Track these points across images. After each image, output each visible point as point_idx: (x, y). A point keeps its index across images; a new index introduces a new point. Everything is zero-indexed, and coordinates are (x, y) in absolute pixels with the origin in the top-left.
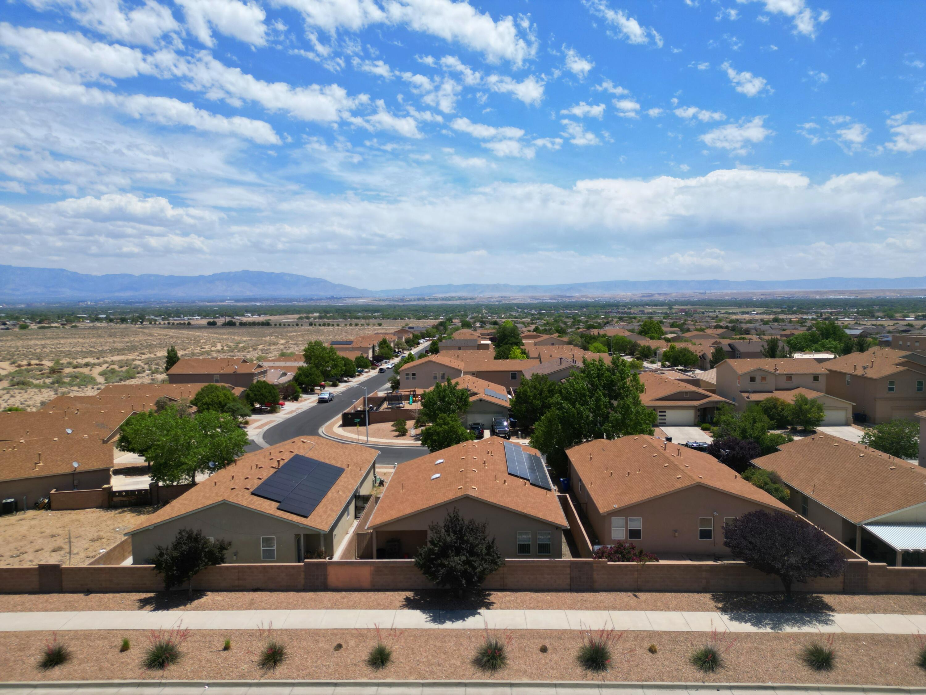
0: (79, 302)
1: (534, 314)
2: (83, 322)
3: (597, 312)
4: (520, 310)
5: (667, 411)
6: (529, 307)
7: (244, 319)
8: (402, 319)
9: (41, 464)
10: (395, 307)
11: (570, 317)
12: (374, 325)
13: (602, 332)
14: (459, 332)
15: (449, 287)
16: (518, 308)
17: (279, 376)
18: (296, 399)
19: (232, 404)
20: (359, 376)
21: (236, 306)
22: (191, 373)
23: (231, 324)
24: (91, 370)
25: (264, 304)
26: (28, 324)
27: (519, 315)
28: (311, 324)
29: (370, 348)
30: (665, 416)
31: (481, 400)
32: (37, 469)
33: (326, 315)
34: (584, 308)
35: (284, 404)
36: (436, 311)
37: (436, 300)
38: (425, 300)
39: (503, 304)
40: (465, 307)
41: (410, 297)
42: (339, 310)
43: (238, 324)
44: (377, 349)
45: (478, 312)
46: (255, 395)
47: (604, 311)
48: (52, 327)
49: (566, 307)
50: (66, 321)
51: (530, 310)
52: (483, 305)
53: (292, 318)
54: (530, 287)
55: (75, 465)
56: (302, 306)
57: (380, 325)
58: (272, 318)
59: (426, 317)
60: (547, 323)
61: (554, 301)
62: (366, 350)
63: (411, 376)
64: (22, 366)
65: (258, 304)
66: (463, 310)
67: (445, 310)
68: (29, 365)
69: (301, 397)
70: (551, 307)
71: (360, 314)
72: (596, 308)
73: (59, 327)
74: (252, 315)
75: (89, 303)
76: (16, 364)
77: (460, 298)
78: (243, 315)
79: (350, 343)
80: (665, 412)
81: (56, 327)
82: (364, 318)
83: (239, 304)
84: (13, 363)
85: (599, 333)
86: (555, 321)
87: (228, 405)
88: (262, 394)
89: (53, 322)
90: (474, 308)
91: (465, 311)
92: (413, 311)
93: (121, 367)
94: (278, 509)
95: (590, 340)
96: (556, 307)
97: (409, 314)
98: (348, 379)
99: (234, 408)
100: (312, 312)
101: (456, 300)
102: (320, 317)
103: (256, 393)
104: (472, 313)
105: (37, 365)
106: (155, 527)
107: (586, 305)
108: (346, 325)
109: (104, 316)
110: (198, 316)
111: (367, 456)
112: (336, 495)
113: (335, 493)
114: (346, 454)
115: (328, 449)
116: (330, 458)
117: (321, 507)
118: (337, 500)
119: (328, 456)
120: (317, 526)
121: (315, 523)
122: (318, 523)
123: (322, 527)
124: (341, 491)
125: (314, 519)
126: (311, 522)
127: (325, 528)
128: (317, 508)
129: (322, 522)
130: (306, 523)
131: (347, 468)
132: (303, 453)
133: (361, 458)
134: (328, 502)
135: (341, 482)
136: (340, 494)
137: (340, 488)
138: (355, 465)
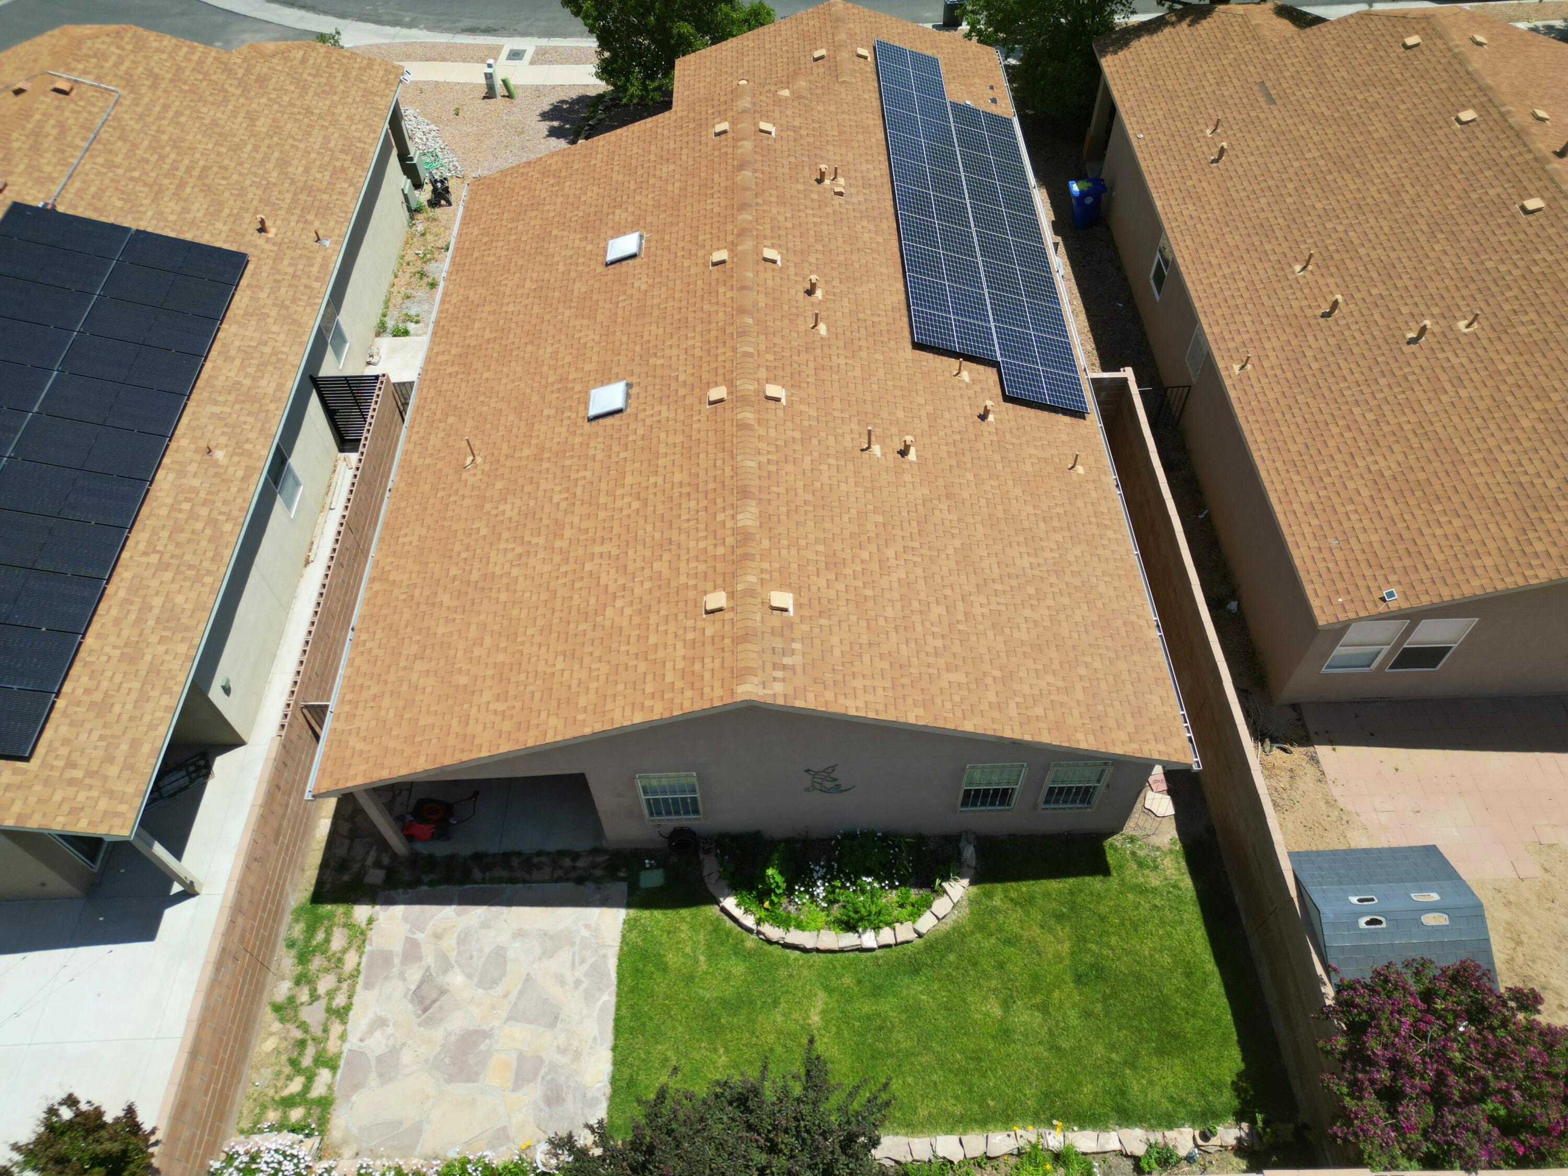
111: (349, 118)
112: (196, 483)
113: (193, 468)
114: (262, 125)
115: (178, 113)
116: (182, 184)
117: (114, 612)
118: (199, 526)
119: (175, 167)
120: (75, 812)
121: (72, 782)
122: (89, 774)
123: (103, 804)
124: (223, 440)
125: (64, 751)
126: (47, 782)
127: (123, 808)
128: (90, 641)
129: (109, 759)
130: (17, 808)
131: (260, 240)
132: (52, 180)
133: (327, 139)
134: (154, 558)
135: (228, 359)
136: (216, 464)
137: (217, 409)
138: (295, 201)
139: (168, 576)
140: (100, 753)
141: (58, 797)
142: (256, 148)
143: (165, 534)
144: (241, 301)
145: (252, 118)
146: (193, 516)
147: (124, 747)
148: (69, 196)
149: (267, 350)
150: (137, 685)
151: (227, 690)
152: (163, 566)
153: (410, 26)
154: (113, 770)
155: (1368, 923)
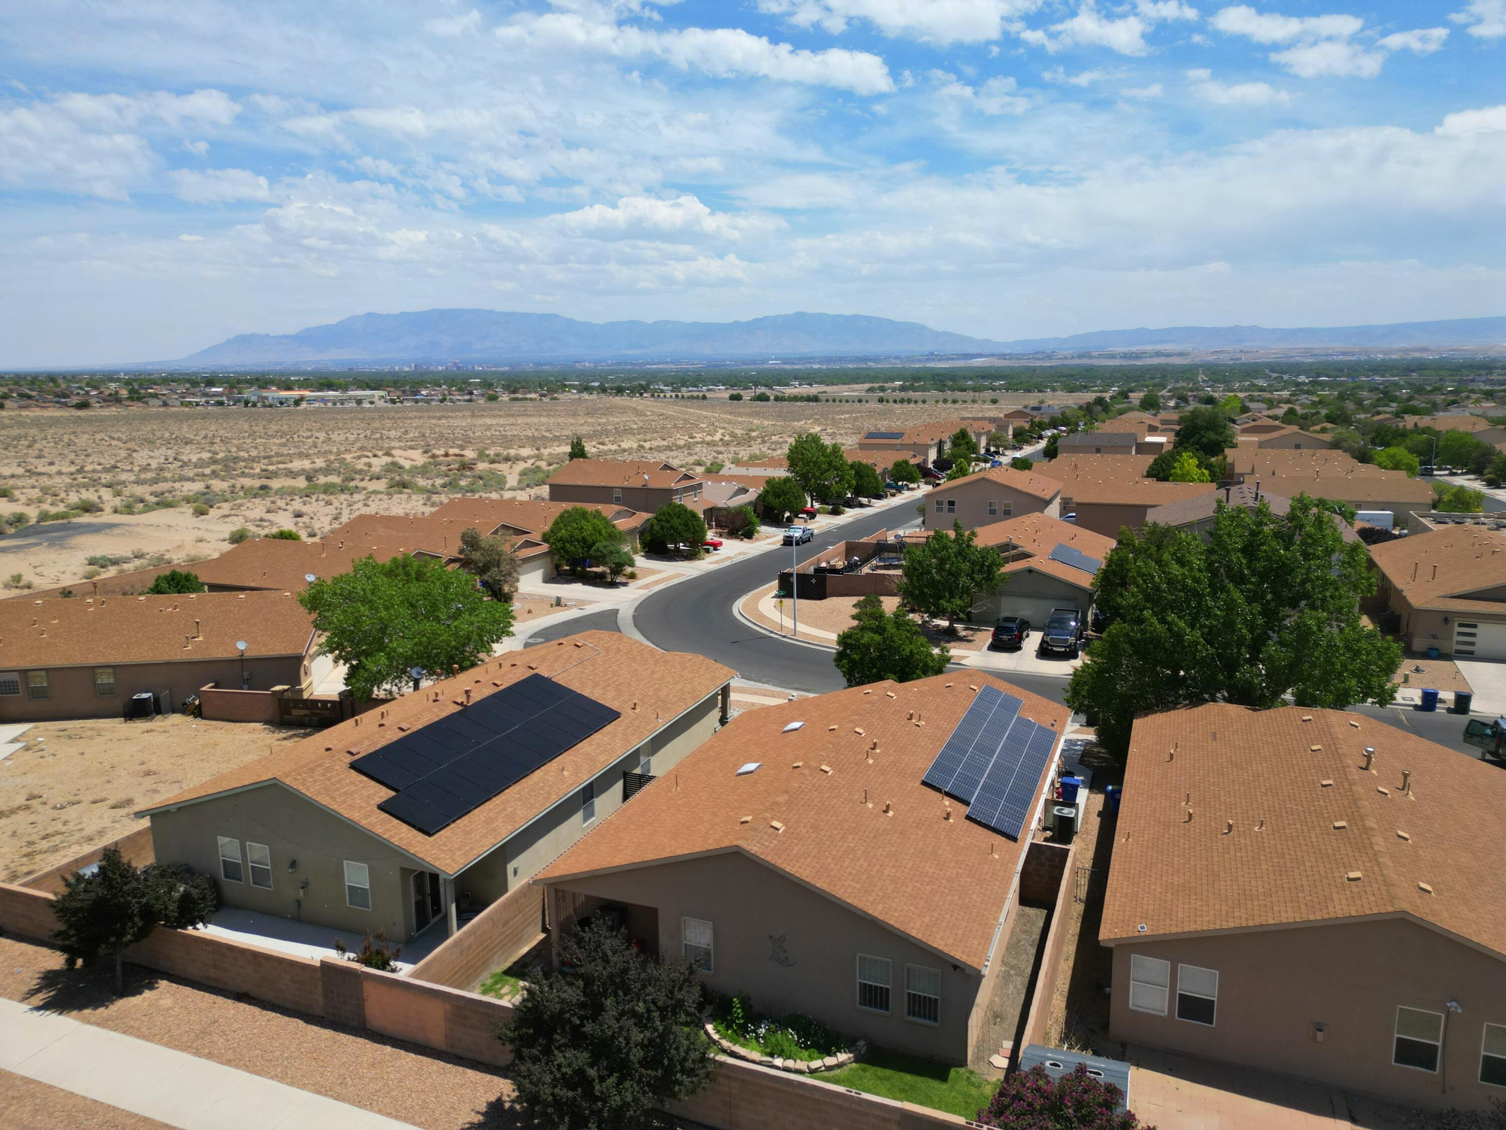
0: (575, 362)
1: (1304, 383)
2: (568, 392)
3: (1441, 380)
4: (1275, 375)
5: (1480, 626)
6: (1297, 369)
7: (788, 391)
8: (1039, 391)
9: (201, 639)
10: (1034, 369)
11: (1378, 389)
12: (984, 402)
13: (1425, 421)
14: (1123, 416)
15: (1140, 334)
16: (1272, 371)
17: (731, 494)
18: (749, 535)
19: (605, 543)
20: (893, 495)
21: (784, 370)
22: (580, 483)
23: (763, 398)
24: (511, 468)
25: (824, 367)
26: (500, 394)
27: (1269, 386)
28: (881, 400)
29: (931, 446)
30: (1474, 635)
31: (1030, 571)
32: (190, 648)
33: (912, 384)
34: (1413, 371)
35: (721, 544)
36: (1109, 376)
37: (1113, 356)
38: (1091, 357)
39: (1241, 365)
40: (1165, 370)
41: (1066, 352)
42: (937, 375)
43: (772, 398)
44: (947, 447)
45: (1189, 379)
46: (662, 528)
47: (1457, 378)
48: (526, 399)
49: (1373, 371)
50: (547, 391)
51: (1296, 376)
52: (1201, 366)
53: (858, 390)
54: (1301, 330)
55: (241, 646)
56: (881, 369)
57: (994, 402)
58: (828, 389)
59: (1085, 387)
60: (1320, 402)
61: (1351, 358)
62: (924, 449)
63: (946, 506)
64: (438, 456)
65: (816, 366)
66: (1159, 375)
67: (1124, 375)
68: (447, 455)
69: (758, 532)
70: (1342, 370)
71: (969, 383)
72: (1441, 373)
73: (535, 399)
74: (800, 385)
75: (587, 365)
76: (430, 454)
77: (1158, 354)
78: (787, 385)
79: (899, 435)
80: (1475, 626)
81: (531, 399)
82: (974, 390)
83: (787, 367)
84: (426, 452)
85: (1416, 425)
86: (1341, 397)
87: (597, 545)
88: (672, 527)
89: (530, 392)
90: (1183, 372)
91: (1164, 377)
92: (1066, 376)
93: (550, 465)
94: (382, 807)
95: (1394, 438)
96: (1353, 369)
97: (1056, 382)
98: (869, 502)
99: (605, 552)
100: (893, 380)
101: (1150, 357)
102: (902, 389)
103: (664, 524)
104: (1177, 381)
105: (456, 455)
106: (179, 809)
107: (1420, 367)
108: (937, 402)
109: (596, 384)
110: (723, 385)
111: (700, 683)
112: (550, 779)
113: (552, 774)
114: (656, 676)
115: (622, 663)
116: (608, 686)
117: (491, 806)
118: (542, 792)
119: (608, 679)
120: (438, 859)
121: (441, 850)
122: (449, 850)
123: (448, 861)
124: (571, 769)
125: (445, 840)
126: (432, 846)
127: (455, 865)
128: (476, 811)
129: (460, 849)
130: (417, 849)
131: (631, 712)
132: (555, 671)
133: (684, 687)
134: (518, 796)
135: (591, 745)
136: (563, 776)
137: (575, 759)
138: (655, 703)
139: (519, 803)
140: (457, 846)
141: (433, 852)
142: (648, 683)
143: (527, 790)
144: (609, 728)
145: (653, 673)
146: (542, 788)
147: (468, 848)
148: (558, 677)
149: (610, 747)
150: (485, 831)
151: (515, 872)
152: (520, 800)
153: (764, 683)
154: (459, 853)
155: (1051, 1064)
